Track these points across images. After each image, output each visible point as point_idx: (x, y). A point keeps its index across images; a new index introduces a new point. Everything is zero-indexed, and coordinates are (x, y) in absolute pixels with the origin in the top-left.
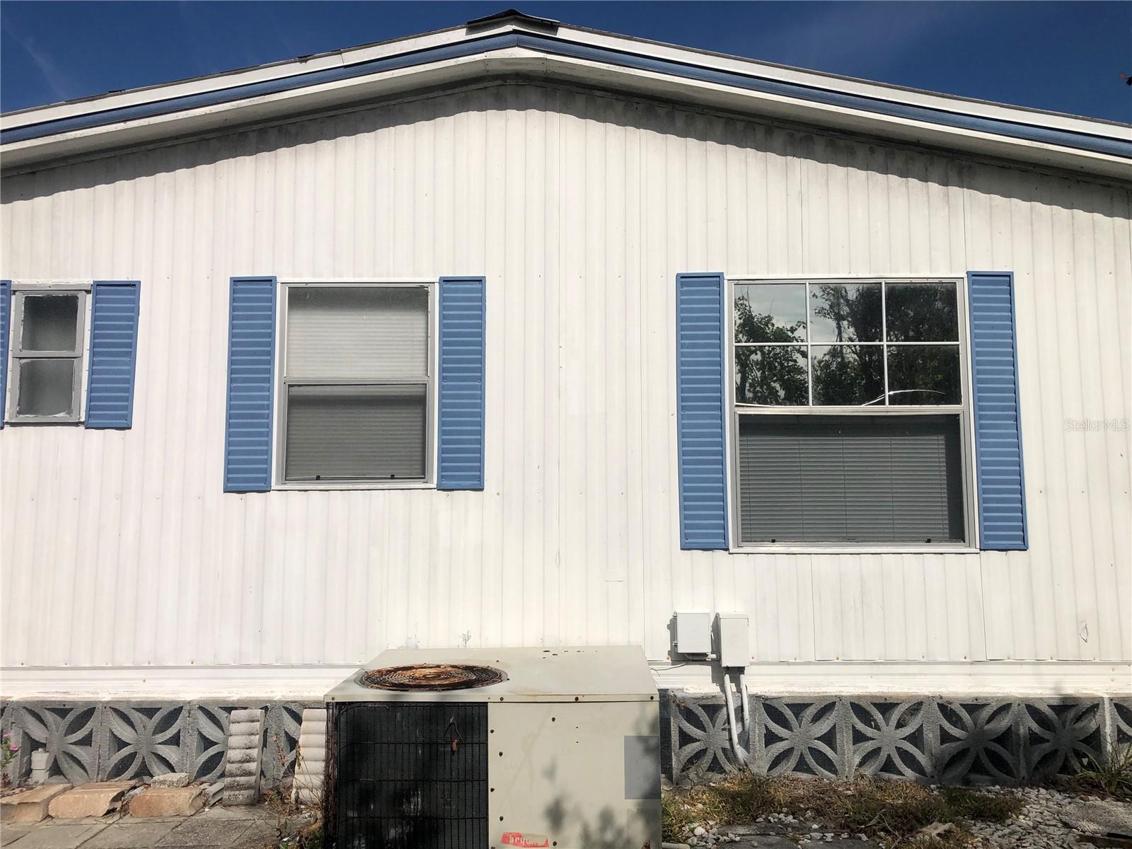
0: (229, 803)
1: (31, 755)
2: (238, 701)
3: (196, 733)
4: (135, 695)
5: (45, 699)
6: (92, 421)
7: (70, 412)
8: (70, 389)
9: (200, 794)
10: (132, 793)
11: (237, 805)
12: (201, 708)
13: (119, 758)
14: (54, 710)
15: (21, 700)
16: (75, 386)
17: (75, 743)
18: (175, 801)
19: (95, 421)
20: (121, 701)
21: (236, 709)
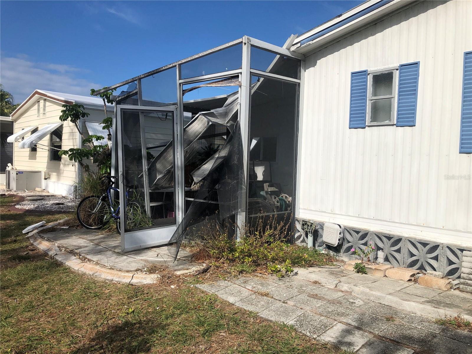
0: (463, 290)
1: (377, 252)
2: (467, 247)
3: (446, 257)
4: (418, 237)
5: (382, 232)
6: (399, 124)
7: (390, 120)
8: (390, 111)
9: (449, 283)
10: (418, 275)
11: (467, 292)
12: (448, 247)
13: (412, 260)
14: (386, 237)
15: (374, 231)
16: (392, 109)
17: (394, 251)
18: (438, 283)
19: (401, 124)
20: (412, 238)
21: (465, 250)
